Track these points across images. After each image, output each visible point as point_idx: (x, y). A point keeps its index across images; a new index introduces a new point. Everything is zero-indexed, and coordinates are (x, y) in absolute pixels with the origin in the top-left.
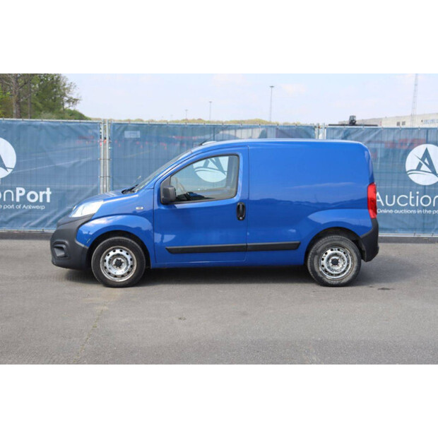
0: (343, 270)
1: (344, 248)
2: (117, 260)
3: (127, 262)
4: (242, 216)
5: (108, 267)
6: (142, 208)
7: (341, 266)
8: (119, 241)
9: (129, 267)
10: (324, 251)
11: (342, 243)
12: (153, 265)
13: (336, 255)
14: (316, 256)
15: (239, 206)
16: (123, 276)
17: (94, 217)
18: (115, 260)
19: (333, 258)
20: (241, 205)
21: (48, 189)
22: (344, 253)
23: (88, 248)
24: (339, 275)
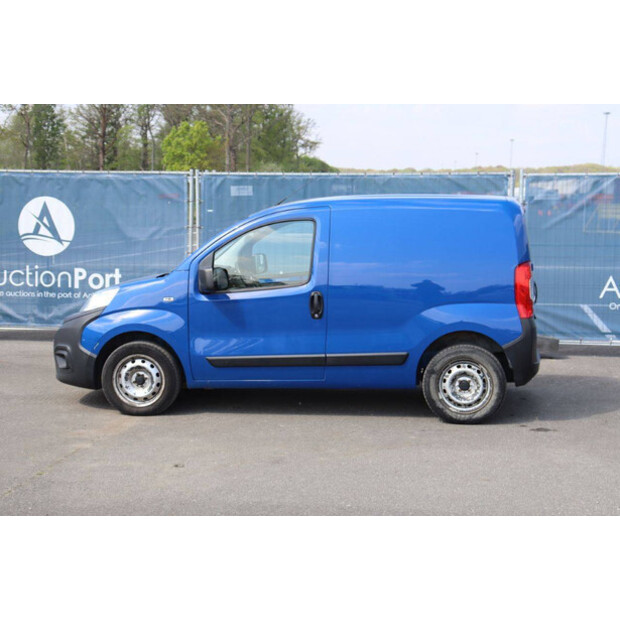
0: (476, 398)
1: (477, 363)
2: (139, 375)
3: (152, 378)
4: (317, 313)
5: (124, 385)
6: (172, 299)
7: (473, 392)
8: (139, 347)
9: (154, 385)
10: (446, 368)
11: (474, 356)
12: (190, 384)
13: (464, 374)
14: (434, 376)
15: (313, 297)
16: (146, 399)
17: (105, 312)
18: (135, 375)
19: (462, 379)
20: (316, 296)
21: (117, 270)
22: (479, 372)
23: (95, 356)
24: (470, 405)
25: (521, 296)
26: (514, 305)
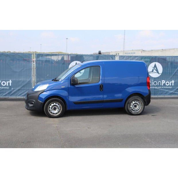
0: (138, 109)
1: (139, 101)
2: (54, 107)
3: (58, 108)
4: (102, 89)
5: (51, 110)
6: (64, 87)
7: (137, 108)
8: (55, 100)
9: (59, 110)
10: (132, 102)
11: (138, 99)
12: (68, 109)
13: (136, 103)
14: (129, 104)
15: (101, 86)
16: (56, 113)
17: (45, 91)
18: (53, 107)
19: (135, 104)
22: (139, 103)
23: (43, 103)
24: (137, 111)
25: (148, 84)
26: (147, 87)
